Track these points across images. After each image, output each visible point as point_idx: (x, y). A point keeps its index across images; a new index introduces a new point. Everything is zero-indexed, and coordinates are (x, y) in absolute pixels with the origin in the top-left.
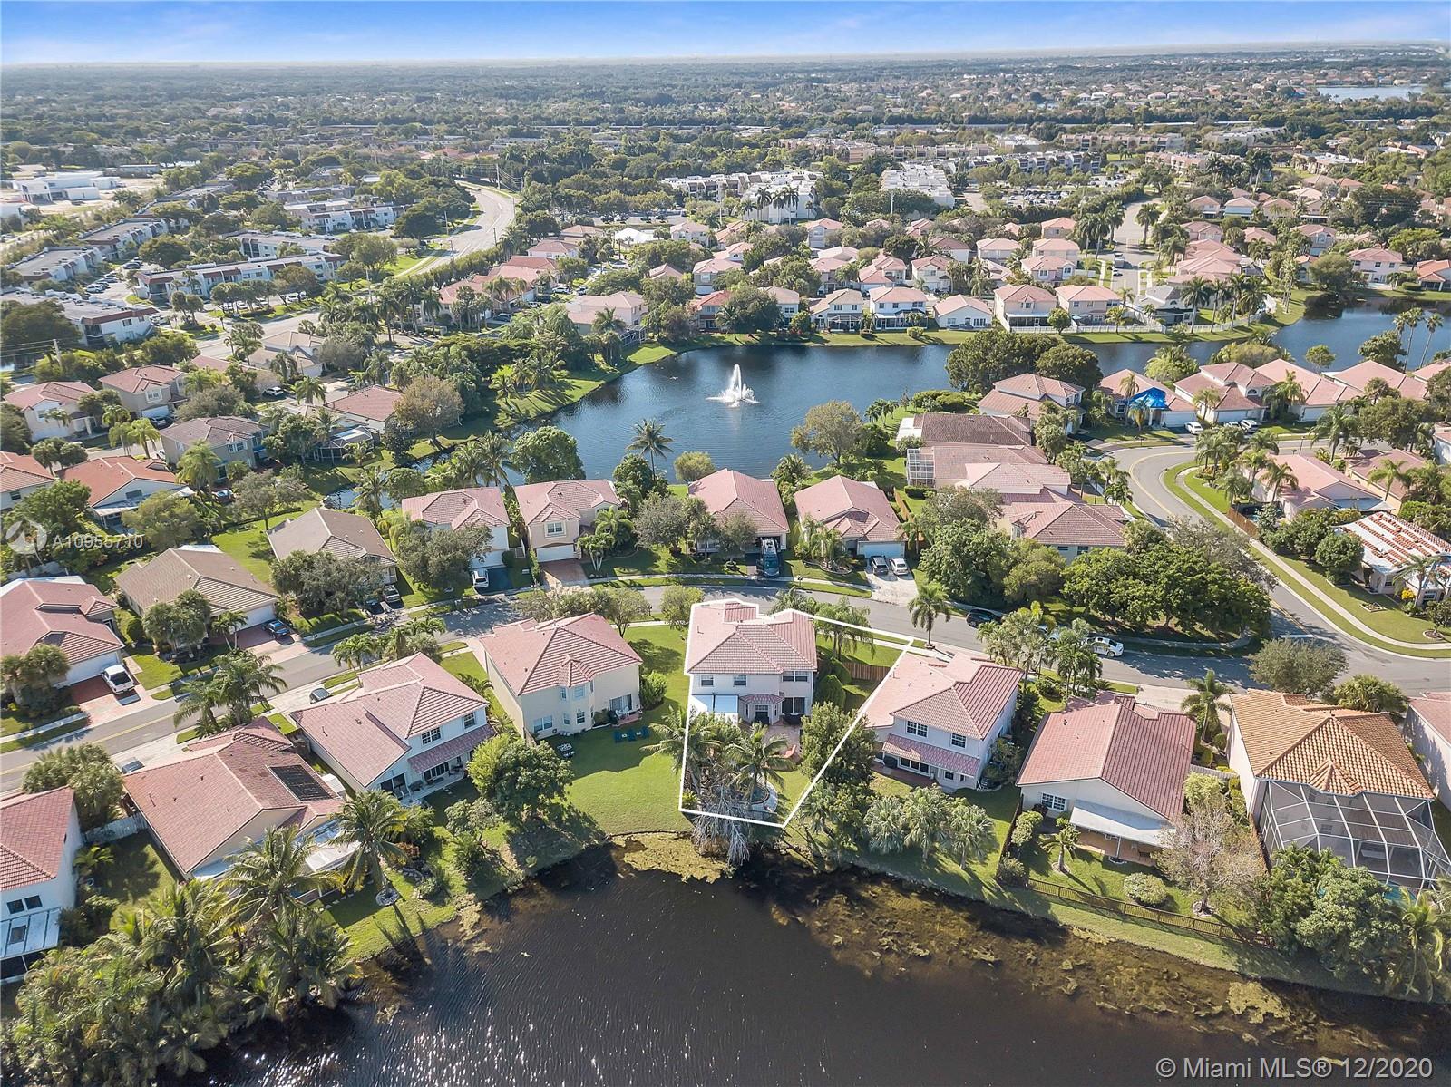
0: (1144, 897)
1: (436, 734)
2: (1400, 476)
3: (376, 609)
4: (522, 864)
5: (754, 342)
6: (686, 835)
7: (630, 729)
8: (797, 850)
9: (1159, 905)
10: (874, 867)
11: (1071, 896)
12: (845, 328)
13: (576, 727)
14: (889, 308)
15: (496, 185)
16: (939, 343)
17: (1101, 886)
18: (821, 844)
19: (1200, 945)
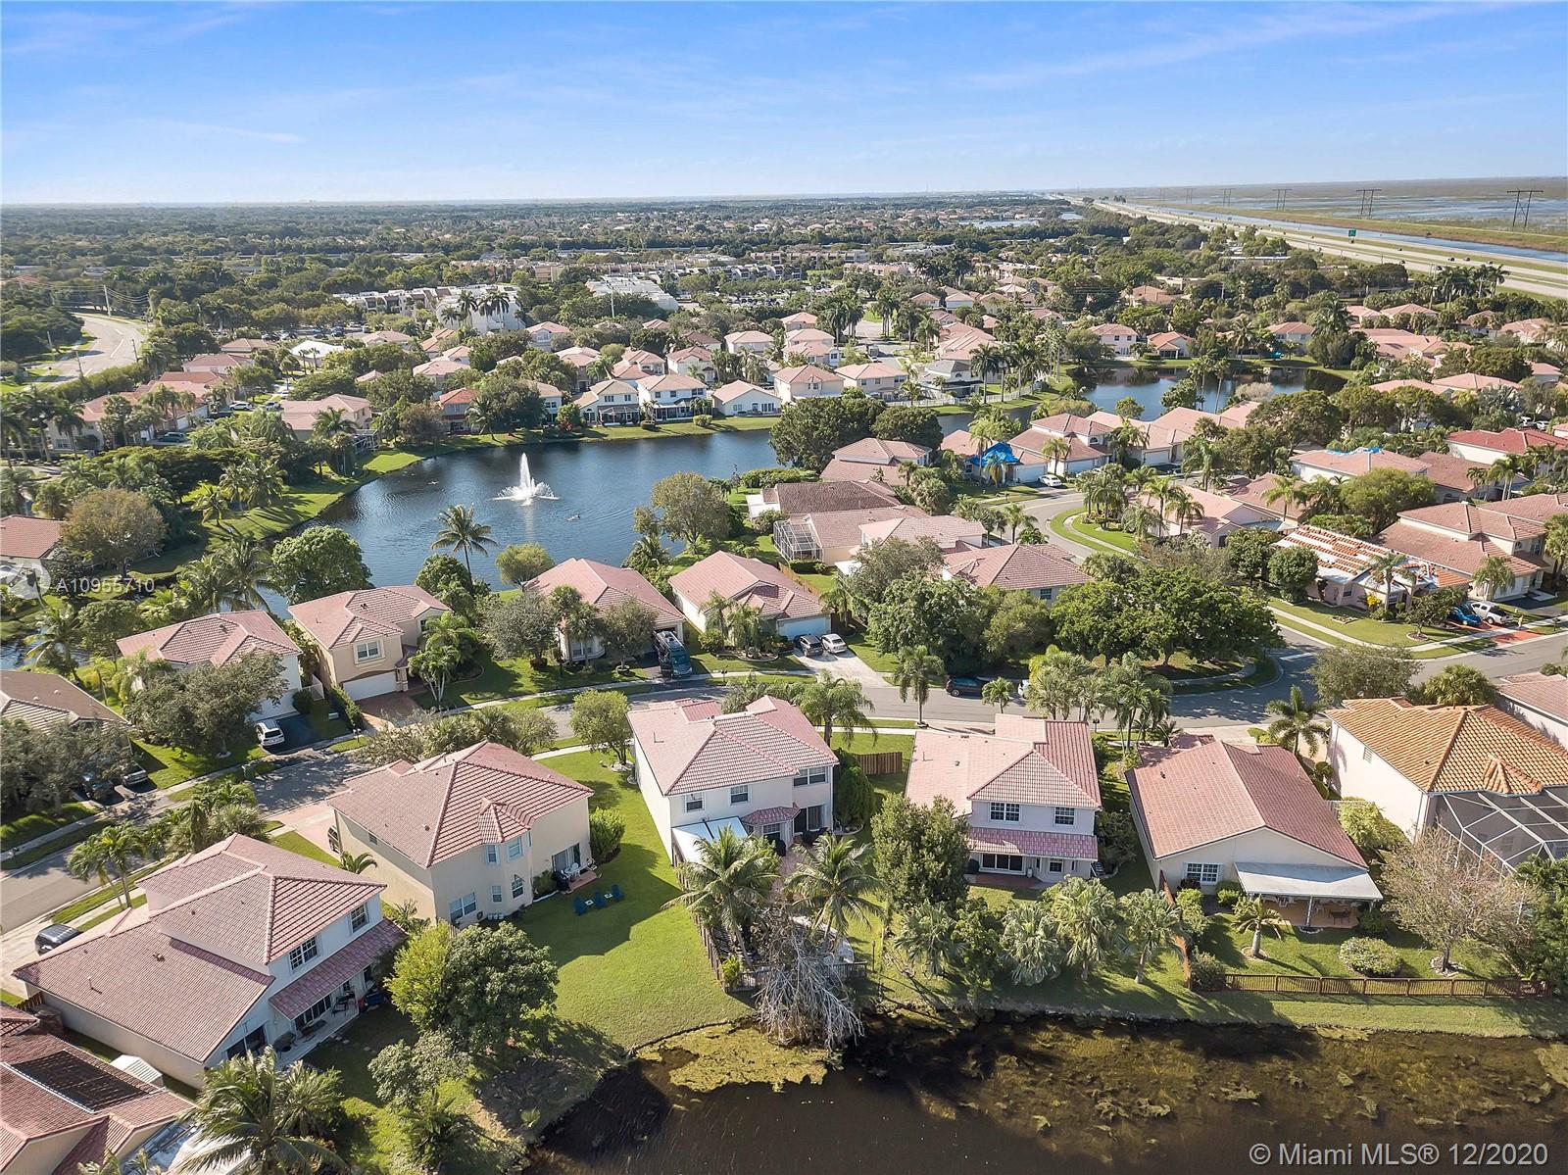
0: (1377, 967)
1: (310, 948)
2: (1296, 494)
3: (111, 798)
4: (513, 1124)
5: (518, 441)
6: (745, 1023)
7: (594, 890)
8: (910, 1007)
9: (1397, 974)
10: (1027, 1007)
11: (1288, 986)
12: (622, 421)
13: (512, 904)
14: (666, 397)
15: (105, 313)
17: (1315, 965)
18: (941, 992)
19: (1471, 1012)
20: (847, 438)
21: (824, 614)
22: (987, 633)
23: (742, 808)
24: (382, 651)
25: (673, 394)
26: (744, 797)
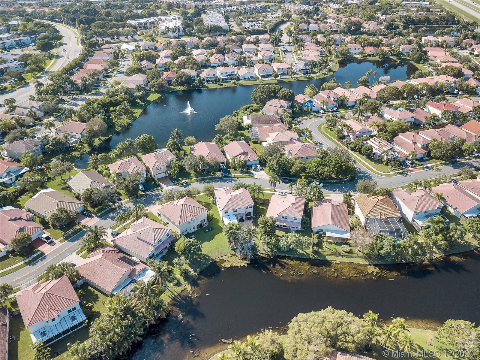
0: (346, 251)
2: (377, 125)
4: (196, 271)
5: (186, 89)
6: (234, 255)
7: (208, 227)
8: (263, 254)
9: (349, 252)
10: (283, 255)
11: (329, 253)
12: (212, 82)
13: (193, 230)
14: (224, 74)
15: (62, 23)
16: (242, 85)
17: (336, 250)
18: (268, 251)
19: (359, 259)
20: (270, 98)
21: (258, 160)
22: (291, 170)
23: (235, 213)
24: (162, 168)
25: (226, 73)
26: (236, 211)
